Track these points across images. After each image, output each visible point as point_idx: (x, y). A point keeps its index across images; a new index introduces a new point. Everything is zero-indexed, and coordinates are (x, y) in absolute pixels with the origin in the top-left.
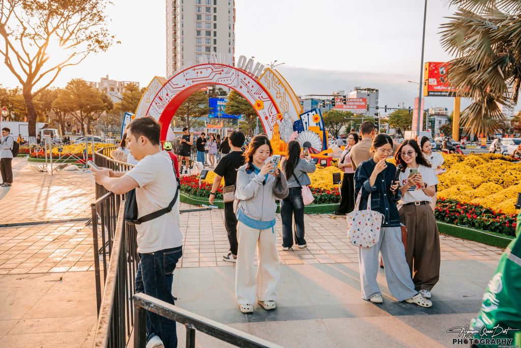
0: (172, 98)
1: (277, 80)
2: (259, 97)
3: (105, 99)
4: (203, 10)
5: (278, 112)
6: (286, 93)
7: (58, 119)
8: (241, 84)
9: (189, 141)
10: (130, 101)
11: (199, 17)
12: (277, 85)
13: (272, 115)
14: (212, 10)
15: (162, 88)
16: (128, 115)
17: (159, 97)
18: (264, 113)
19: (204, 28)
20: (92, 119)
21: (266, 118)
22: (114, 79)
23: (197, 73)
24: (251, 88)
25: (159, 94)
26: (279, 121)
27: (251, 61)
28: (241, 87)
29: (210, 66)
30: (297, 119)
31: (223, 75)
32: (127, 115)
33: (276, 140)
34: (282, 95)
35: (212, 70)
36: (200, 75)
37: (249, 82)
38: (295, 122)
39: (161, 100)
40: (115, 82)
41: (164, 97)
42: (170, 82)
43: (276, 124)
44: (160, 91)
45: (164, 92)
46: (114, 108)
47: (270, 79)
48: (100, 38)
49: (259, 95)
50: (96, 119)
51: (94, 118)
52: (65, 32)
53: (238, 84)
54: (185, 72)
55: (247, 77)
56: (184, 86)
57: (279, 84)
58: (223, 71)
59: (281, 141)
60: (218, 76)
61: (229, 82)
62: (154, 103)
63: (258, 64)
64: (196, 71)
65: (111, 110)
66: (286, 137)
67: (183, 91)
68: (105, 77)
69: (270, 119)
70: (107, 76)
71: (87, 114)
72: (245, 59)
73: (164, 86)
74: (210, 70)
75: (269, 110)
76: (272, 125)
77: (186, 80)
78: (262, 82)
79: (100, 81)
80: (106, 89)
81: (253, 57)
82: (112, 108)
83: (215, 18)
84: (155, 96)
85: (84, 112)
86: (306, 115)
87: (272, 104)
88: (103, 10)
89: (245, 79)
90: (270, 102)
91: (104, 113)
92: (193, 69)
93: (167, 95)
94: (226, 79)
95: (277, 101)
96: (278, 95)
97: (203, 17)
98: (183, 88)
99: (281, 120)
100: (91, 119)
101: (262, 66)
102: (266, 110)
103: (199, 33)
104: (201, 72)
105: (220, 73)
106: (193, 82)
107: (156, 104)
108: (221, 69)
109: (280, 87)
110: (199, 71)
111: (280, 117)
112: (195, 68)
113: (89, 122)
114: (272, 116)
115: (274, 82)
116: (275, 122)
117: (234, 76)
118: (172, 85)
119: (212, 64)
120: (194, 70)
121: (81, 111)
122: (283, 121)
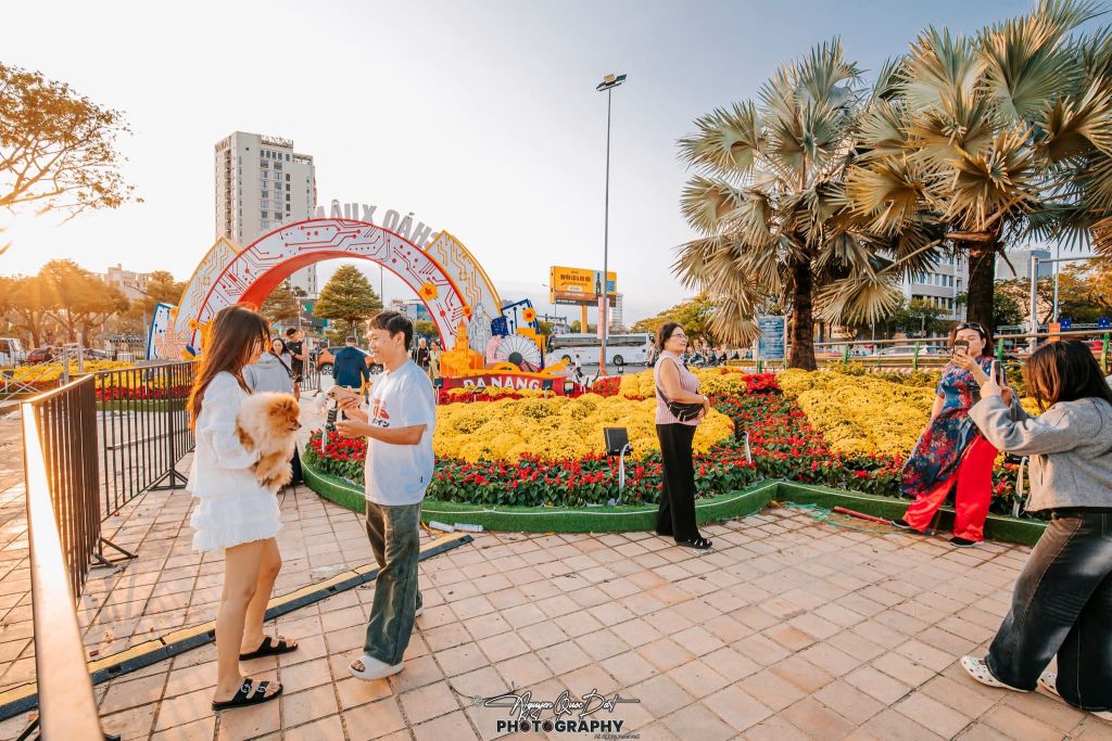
0: (257, 276)
1: (460, 251)
2: (428, 279)
3: (116, 294)
4: (271, 186)
5: (463, 304)
6: (478, 274)
7: (26, 324)
8: (394, 256)
9: (300, 354)
10: (160, 296)
11: (265, 194)
12: (460, 258)
13: (452, 308)
14: (284, 187)
15: (236, 259)
16: (164, 307)
17: (231, 276)
18: (439, 306)
19: (272, 209)
20: (92, 325)
21: (443, 314)
22: (132, 270)
23: (309, 234)
24: (413, 263)
25: (230, 270)
26: (465, 319)
27: (408, 220)
28: (394, 261)
29: (335, 223)
30: (497, 315)
31: (360, 239)
32: (160, 308)
33: (463, 350)
34: (469, 275)
35: (339, 229)
36: (313, 238)
37: (409, 253)
38: (494, 321)
39: (235, 280)
40: (133, 274)
41: (241, 274)
42: (252, 249)
43: (462, 324)
44: (232, 263)
45: (241, 264)
46: (131, 308)
47: (447, 249)
48: (106, 184)
49: (428, 275)
50: (98, 325)
51: (95, 322)
52: (28, 166)
53: (388, 255)
54: (284, 232)
55: (405, 244)
56: (281, 256)
57: (464, 258)
58: (359, 232)
59: (471, 352)
60: (352, 240)
61: (372, 251)
62: (219, 286)
63: (421, 225)
64: (306, 231)
65: (126, 313)
66: (480, 344)
67: (279, 266)
68: (116, 266)
69: (449, 315)
70: (120, 265)
71: (82, 315)
72: (397, 215)
73: (239, 256)
74: (334, 231)
75: (448, 300)
76: (454, 324)
77: (286, 245)
78: (433, 253)
79: (106, 272)
80: (118, 283)
81: (411, 214)
82: (127, 308)
83: (288, 197)
84: (221, 272)
85: (75, 312)
86: (511, 309)
87: (453, 290)
88: (112, 143)
89: (401, 247)
90: (450, 286)
91: (114, 316)
92: (300, 226)
93: (247, 271)
94: (365, 247)
95: (461, 286)
96: (463, 277)
97: (271, 195)
98: (280, 261)
99: (469, 318)
100: (88, 325)
101: (429, 230)
102: (441, 300)
103: (264, 214)
104: (316, 233)
105: (354, 236)
106: (300, 249)
107: (224, 287)
108: (356, 229)
109: (466, 262)
110: (312, 231)
111: (467, 311)
112: (305, 225)
113: (86, 331)
114: (452, 311)
115: (454, 254)
116: (459, 320)
117: (381, 242)
118: (257, 253)
119: (337, 220)
120: (302, 228)
121: (69, 311)
122: (473, 318)
